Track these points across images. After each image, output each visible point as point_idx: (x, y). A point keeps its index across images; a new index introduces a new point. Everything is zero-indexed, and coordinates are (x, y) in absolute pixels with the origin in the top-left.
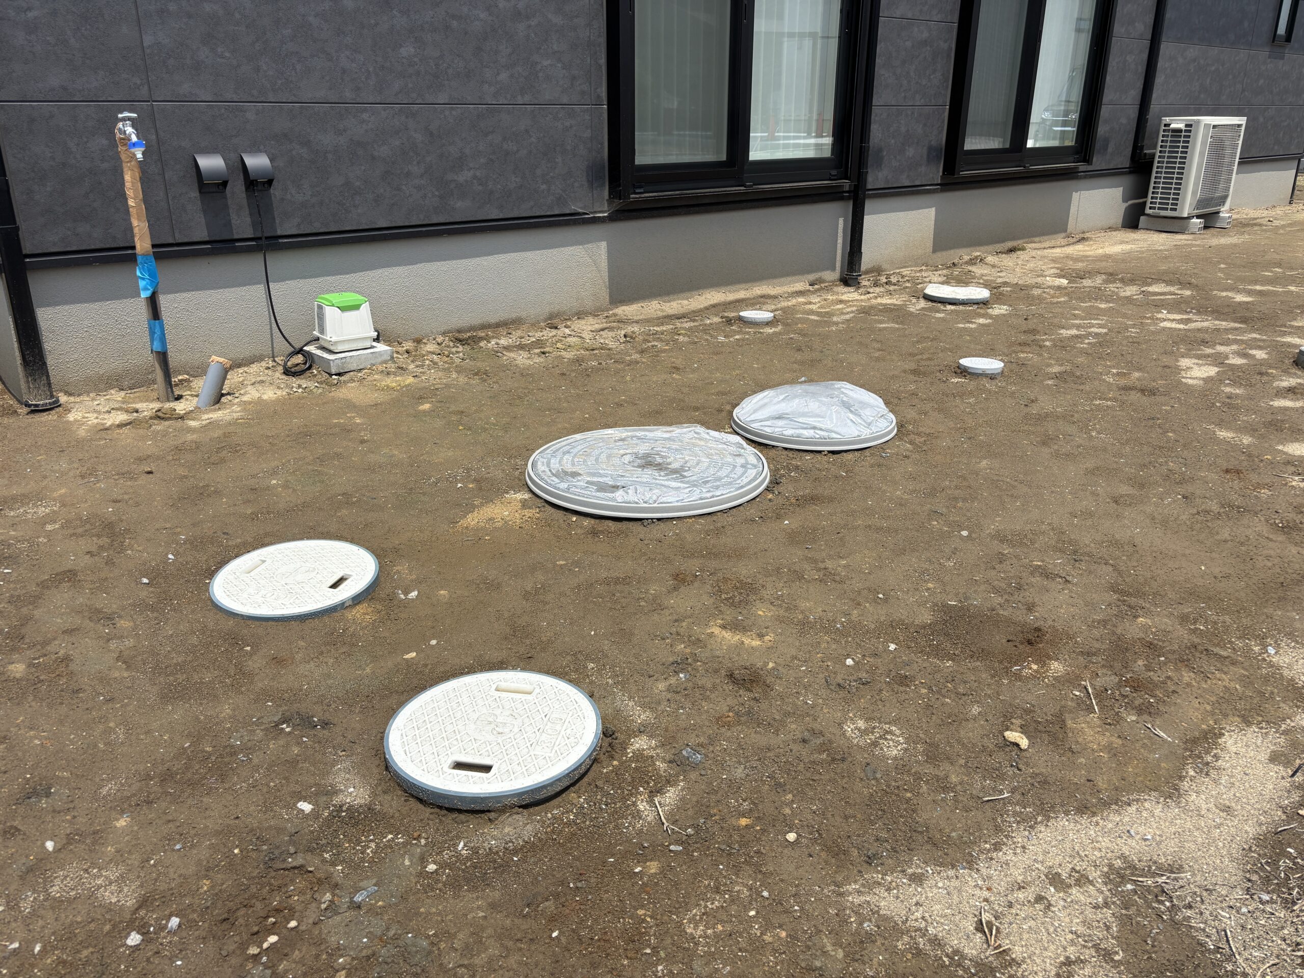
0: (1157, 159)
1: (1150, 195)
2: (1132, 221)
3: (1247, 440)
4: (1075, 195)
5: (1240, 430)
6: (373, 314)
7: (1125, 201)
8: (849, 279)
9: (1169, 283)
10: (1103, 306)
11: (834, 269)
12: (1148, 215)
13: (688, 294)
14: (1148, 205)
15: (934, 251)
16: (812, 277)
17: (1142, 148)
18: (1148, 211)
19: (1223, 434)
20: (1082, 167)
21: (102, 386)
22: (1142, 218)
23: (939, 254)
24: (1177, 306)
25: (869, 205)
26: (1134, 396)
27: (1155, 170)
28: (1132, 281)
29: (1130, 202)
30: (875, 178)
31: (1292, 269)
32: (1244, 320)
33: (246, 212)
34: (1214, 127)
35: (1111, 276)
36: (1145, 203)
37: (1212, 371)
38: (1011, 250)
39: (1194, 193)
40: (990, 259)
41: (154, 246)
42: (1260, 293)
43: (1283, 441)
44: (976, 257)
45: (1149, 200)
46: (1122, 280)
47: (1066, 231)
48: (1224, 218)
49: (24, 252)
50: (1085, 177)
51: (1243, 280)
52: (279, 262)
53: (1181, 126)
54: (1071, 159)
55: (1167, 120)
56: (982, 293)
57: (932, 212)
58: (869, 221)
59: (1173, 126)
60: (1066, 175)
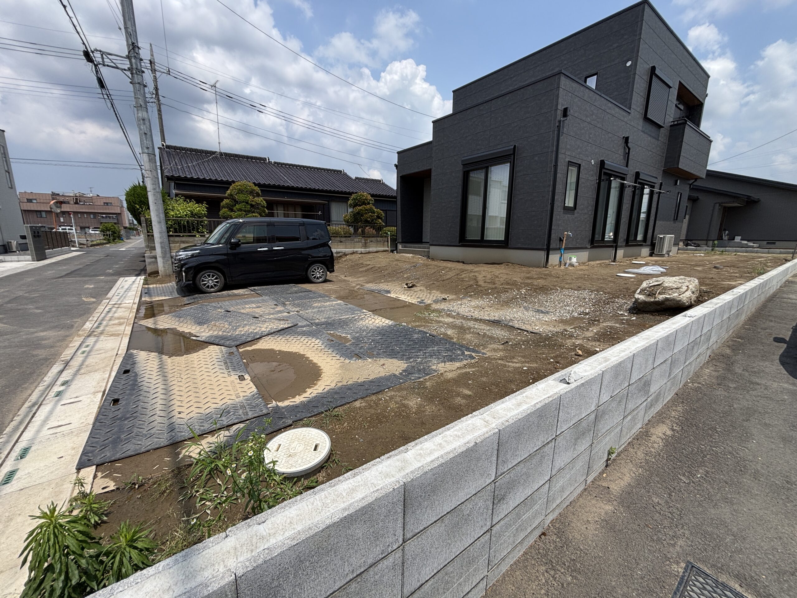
0: (657, 243)
2: (651, 255)
4: (642, 249)
7: (650, 251)
8: (614, 261)
11: (613, 259)
16: (610, 260)
17: (653, 241)
22: (653, 255)
30: (619, 244)
34: (670, 237)
36: (654, 252)
38: (635, 258)
39: (666, 249)
47: (641, 256)
48: (671, 255)
50: (644, 246)
53: (661, 237)
54: (643, 242)
55: (659, 235)
57: (624, 251)
58: (618, 251)
60: (641, 245)
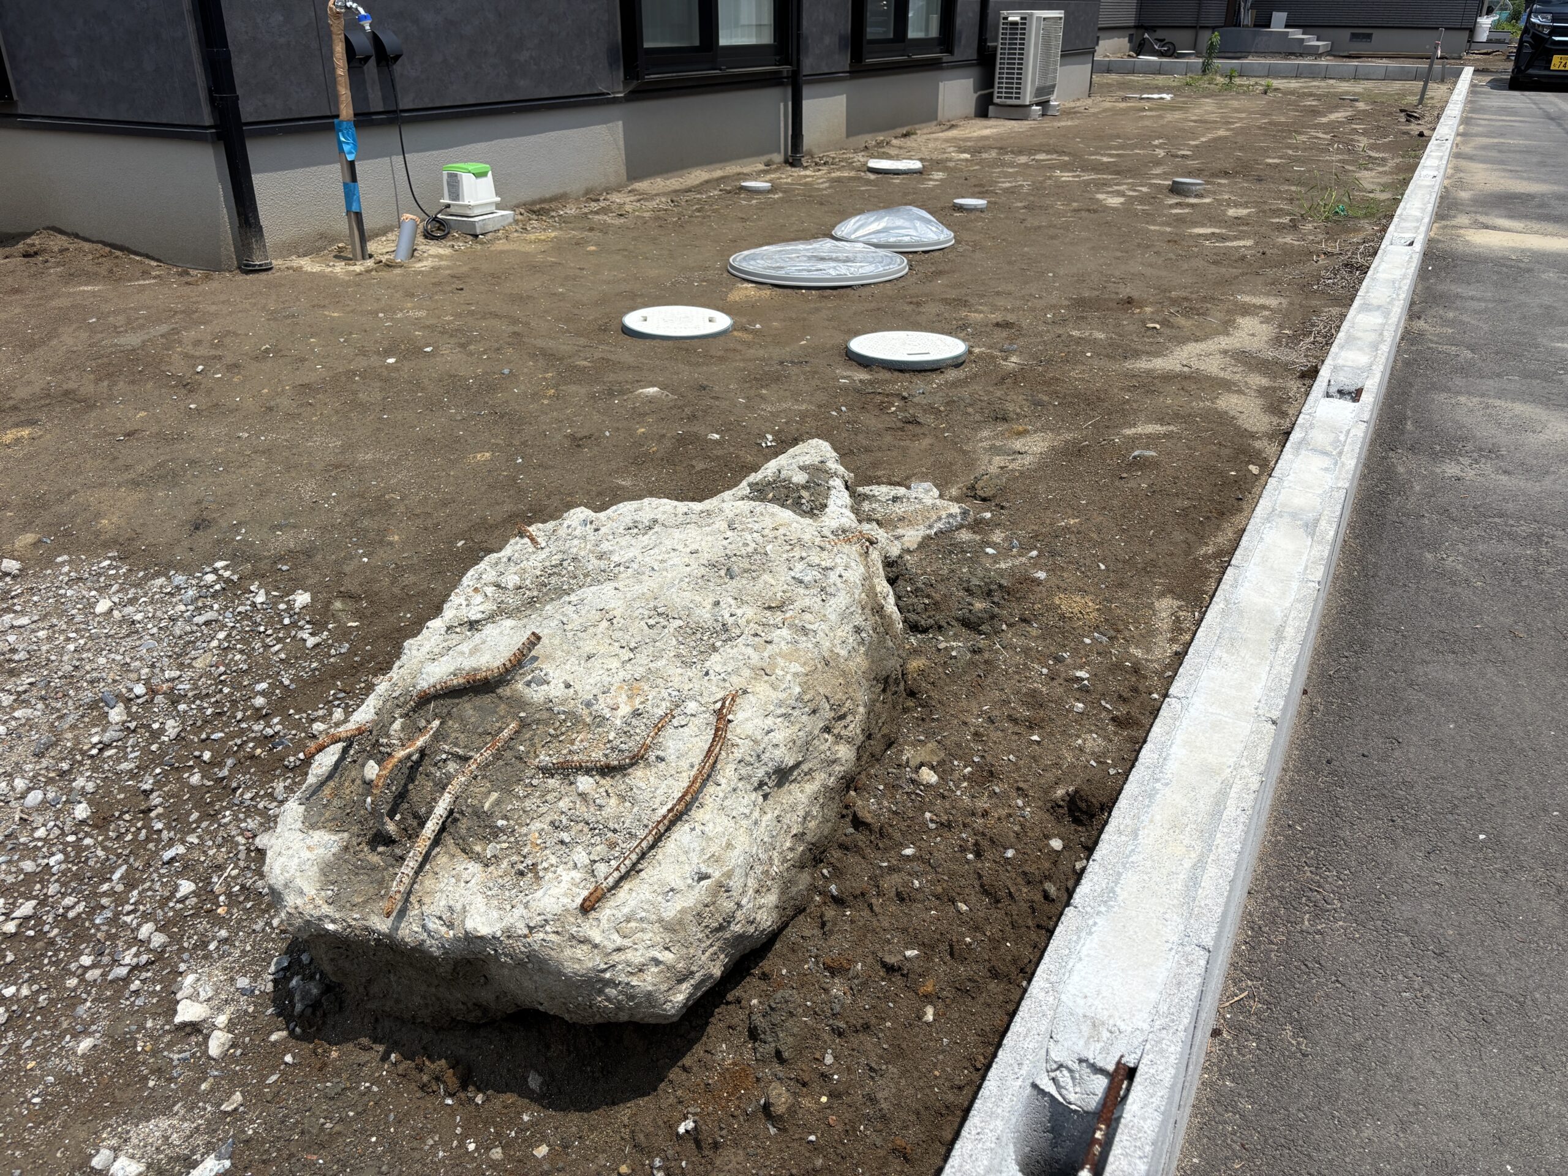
0: (999, 51)
1: (996, 85)
2: (983, 110)
3: (1168, 229)
4: (941, 85)
5: (1163, 224)
6: (495, 181)
7: (975, 92)
8: (794, 158)
9: (1048, 152)
10: (1011, 170)
11: (779, 152)
12: (997, 105)
13: (679, 173)
14: (996, 95)
15: (848, 136)
16: (766, 158)
17: (985, 41)
18: (996, 100)
19: (1152, 228)
20: (946, 57)
21: (285, 253)
22: (991, 108)
23: (851, 139)
24: (1064, 167)
25: (806, 91)
26: (1084, 214)
27: (998, 61)
28: (1020, 152)
29: (979, 93)
30: (808, 65)
31: (1129, 139)
32: (1118, 173)
33: (378, 87)
34: (1045, 19)
35: (1002, 150)
36: (992, 94)
37: (1122, 200)
38: (905, 135)
39: (1033, 81)
40: (894, 142)
41: (355, 115)
42: (1118, 155)
43: (1189, 228)
44: (882, 141)
45: (996, 90)
46: (1012, 152)
47: (936, 119)
48: (1054, 106)
49: (243, 120)
50: (948, 68)
51: (1101, 148)
52: (412, 134)
53: (1017, 19)
54: (938, 49)
55: (1005, 13)
56: (916, 165)
57: (843, 99)
58: (807, 105)
59: (1010, 19)
60: (934, 65)
